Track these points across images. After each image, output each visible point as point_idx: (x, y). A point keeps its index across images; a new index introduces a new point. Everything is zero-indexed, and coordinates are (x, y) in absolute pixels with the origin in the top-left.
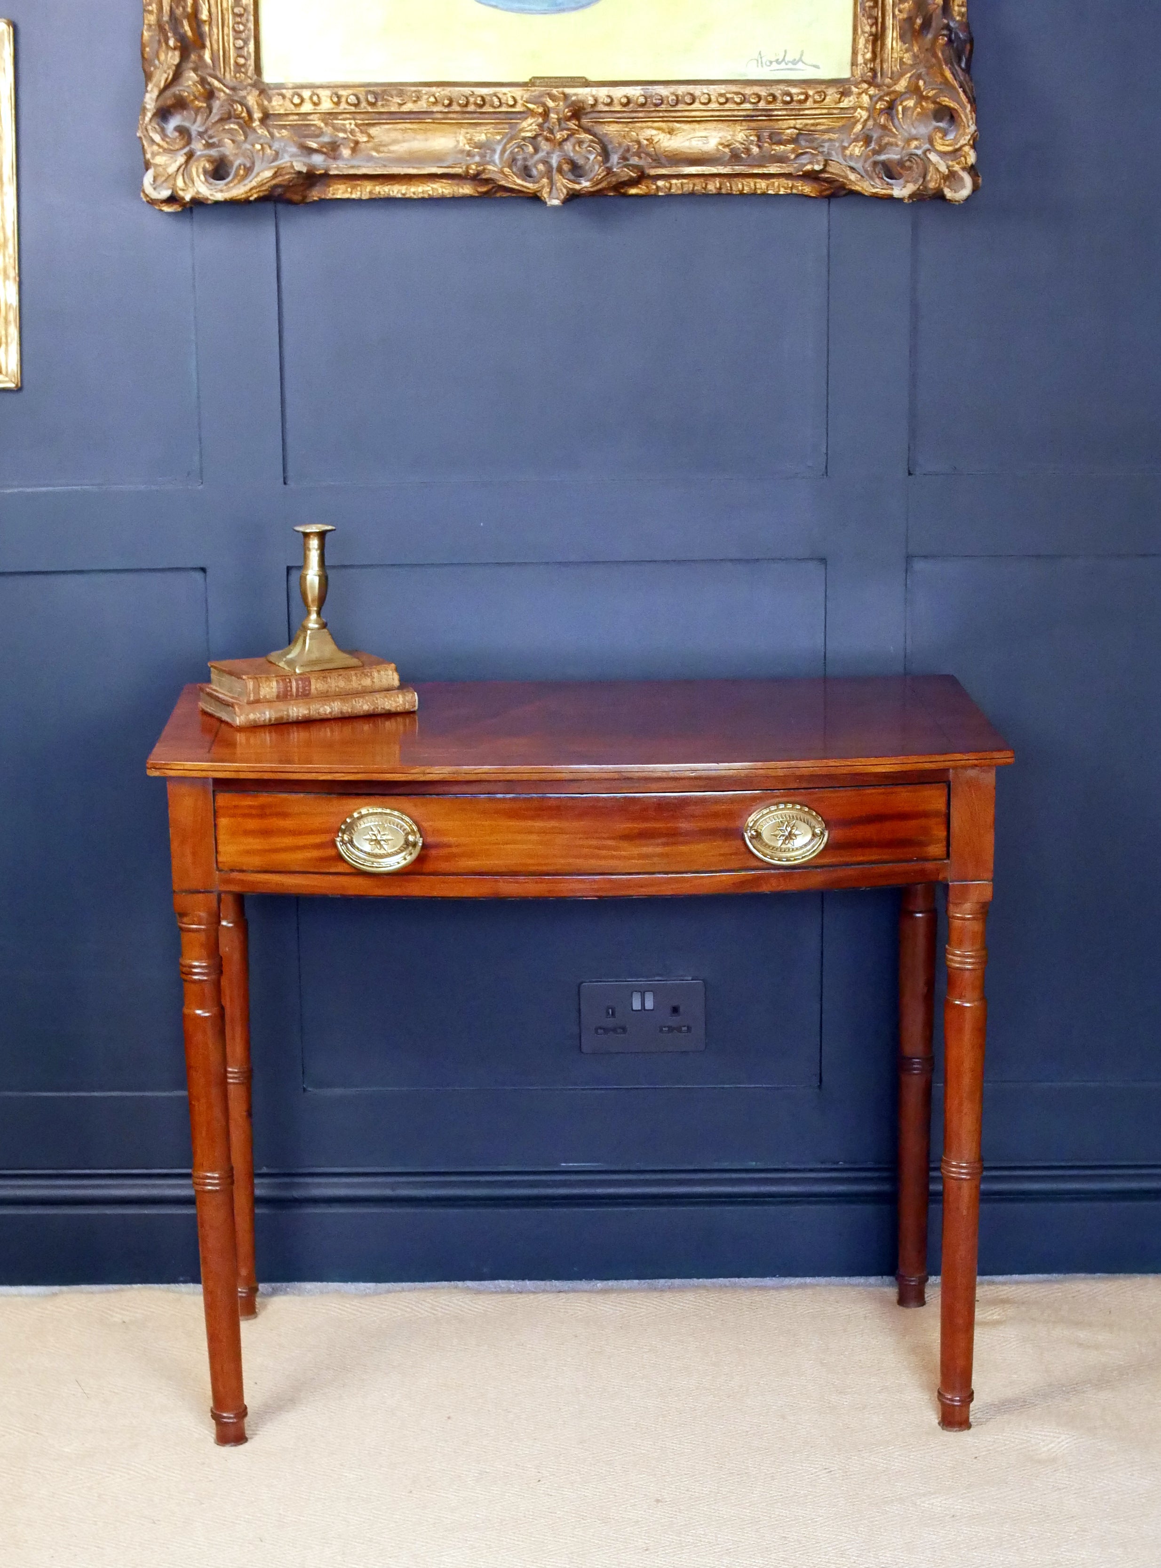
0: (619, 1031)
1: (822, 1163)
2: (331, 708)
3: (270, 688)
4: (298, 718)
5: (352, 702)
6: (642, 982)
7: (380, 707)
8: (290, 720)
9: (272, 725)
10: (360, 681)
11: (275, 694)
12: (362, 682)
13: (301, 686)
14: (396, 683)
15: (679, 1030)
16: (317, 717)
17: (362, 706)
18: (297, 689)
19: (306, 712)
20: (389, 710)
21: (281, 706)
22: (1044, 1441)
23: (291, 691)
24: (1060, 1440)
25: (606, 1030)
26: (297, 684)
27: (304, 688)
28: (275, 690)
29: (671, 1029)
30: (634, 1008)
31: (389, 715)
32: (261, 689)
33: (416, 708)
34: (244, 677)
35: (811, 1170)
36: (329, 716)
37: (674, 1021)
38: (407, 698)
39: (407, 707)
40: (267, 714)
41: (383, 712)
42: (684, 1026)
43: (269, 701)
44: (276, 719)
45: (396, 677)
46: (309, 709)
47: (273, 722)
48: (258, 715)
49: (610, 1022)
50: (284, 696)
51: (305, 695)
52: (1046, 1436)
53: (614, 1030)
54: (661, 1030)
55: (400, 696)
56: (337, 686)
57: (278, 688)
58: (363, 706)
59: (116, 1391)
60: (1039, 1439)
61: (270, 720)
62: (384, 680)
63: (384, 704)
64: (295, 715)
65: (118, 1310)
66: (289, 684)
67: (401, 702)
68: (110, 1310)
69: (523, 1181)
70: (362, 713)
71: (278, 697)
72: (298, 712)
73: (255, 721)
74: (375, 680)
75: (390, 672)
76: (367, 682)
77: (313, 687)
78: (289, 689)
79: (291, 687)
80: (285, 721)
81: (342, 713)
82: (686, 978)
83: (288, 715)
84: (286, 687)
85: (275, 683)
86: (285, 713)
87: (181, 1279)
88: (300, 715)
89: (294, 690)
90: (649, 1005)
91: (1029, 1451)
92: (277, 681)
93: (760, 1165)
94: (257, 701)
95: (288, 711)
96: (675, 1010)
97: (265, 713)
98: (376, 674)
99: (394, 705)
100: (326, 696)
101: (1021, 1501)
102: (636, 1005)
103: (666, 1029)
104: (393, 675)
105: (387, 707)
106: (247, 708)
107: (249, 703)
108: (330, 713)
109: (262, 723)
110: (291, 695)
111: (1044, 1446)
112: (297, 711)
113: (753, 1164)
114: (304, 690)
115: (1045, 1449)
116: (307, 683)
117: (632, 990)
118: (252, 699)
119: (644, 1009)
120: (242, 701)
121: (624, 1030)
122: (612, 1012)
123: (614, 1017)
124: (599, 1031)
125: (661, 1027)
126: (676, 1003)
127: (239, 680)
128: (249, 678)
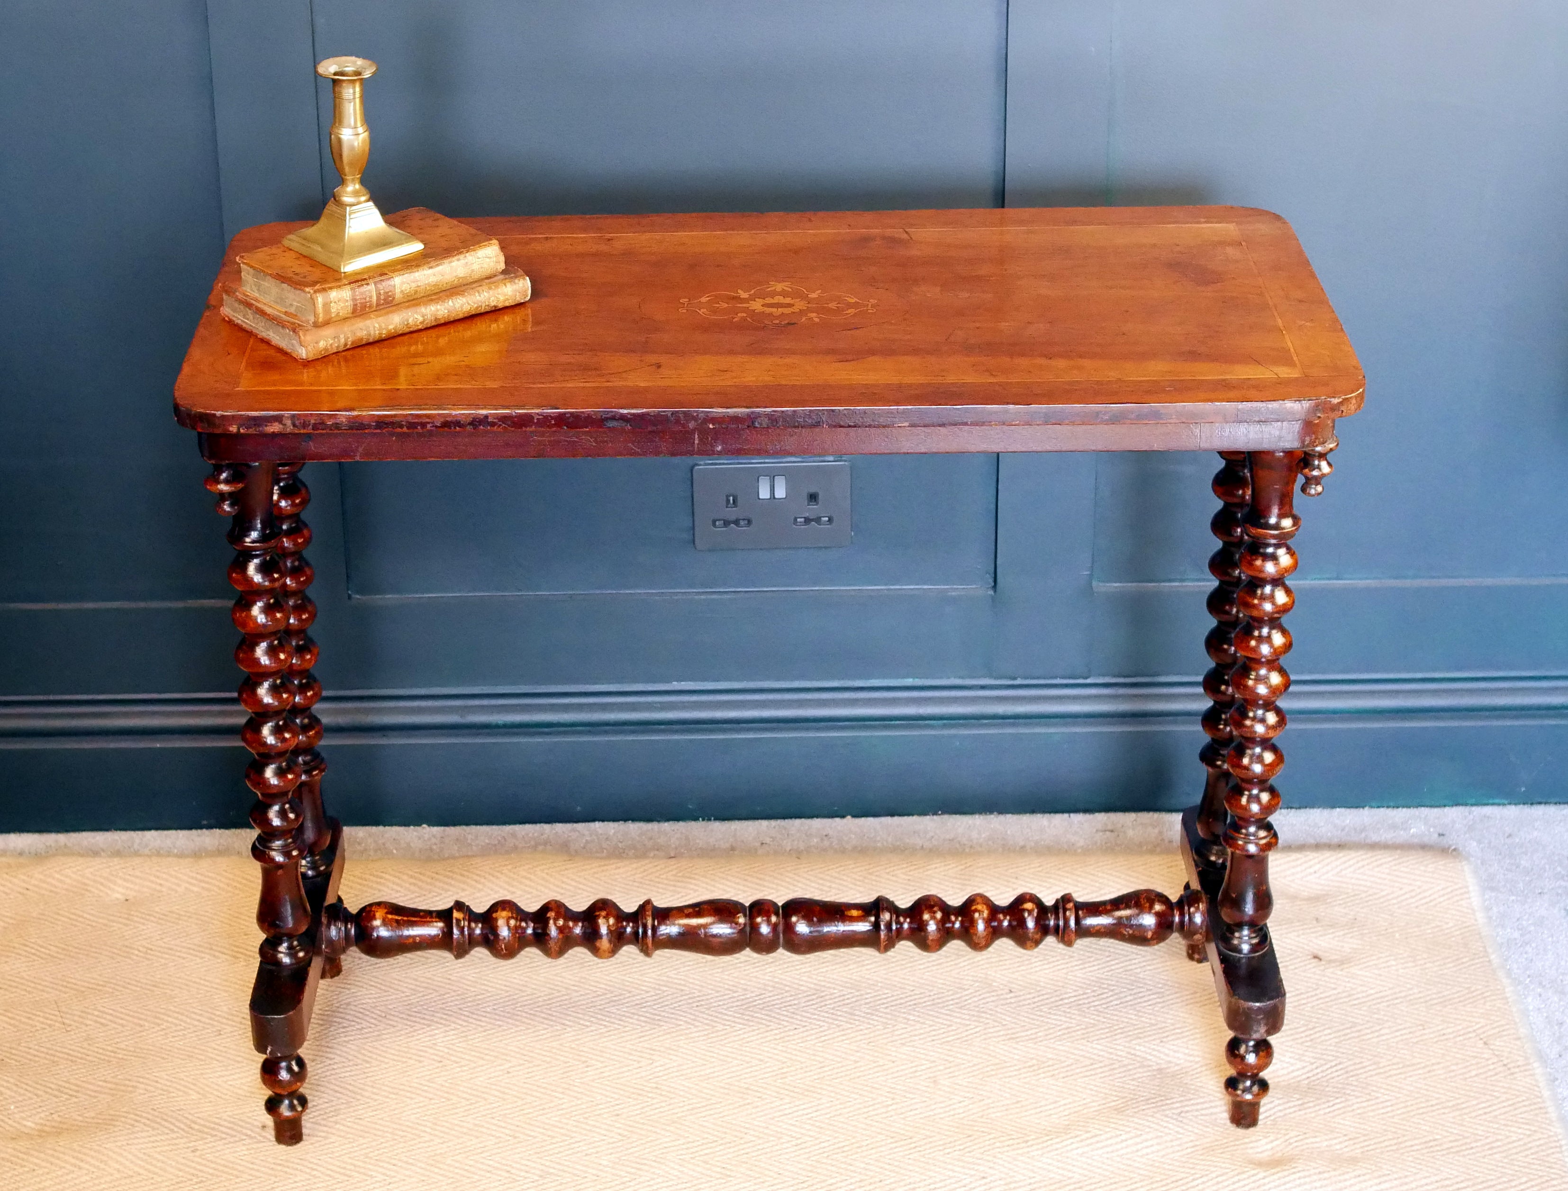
0: (742, 523)
1: (997, 679)
2: (423, 315)
3: (343, 301)
4: (381, 337)
5: (448, 302)
6: (769, 462)
7: (484, 305)
8: (371, 340)
9: (350, 350)
10: (457, 270)
11: (350, 309)
12: (459, 271)
13: (382, 291)
14: (501, 266)
15: (818, 520)
16: (407, 330)
17: (460, 306)
18: (379, 295)
19: (392, 326)
20: (495, 307)
21: (359, 324)
23: (371, 300)
25: (726, 523)
26: (378, 289)
27: (386, 292)
28: (350, 303)
29: (807, 521)
30: (761, 497)
31: (495, 312)
32: (333, 303)
33: (528, 298)
34: (307, 289)
35: (984, 688)
36: (420, 327)
37: (813, 510)
38: (517, 286)
39: (517, 299)
40: (342, 336)
42: (825, 517)
43: (346, 319)
44: (353, 343)
45: (501, 257)
48: (330, 341)
49: (732, 513)
50: (361, 311)
51: (387, 304)
53: (736, 522)
54: (796, 522)
55: (508, 284)
56: (428, 283)
57: (353, 298)
58: (463, 305)
61: (346, 345)
62: (486, 265)
63: (489, 299)
64: (377, 332)
66: (367, 291)
67: (508, 293)
69: (627, 703)
70: (461, 316)
71: (354, 311)
72: (382, 328)
73: (326, 349)
74: (475, 266)
75: (493, 253)
76: (465, 270)
77: (398, 291)
78: (368, 298)
79: (371, 296)
81: (436, 319)
82: (827, 458)
83: (369, 334)
84: (364, 297)
85: (349, 293)
86: (365, 331)
87: (205, 822)
88: (385, 331)
89: (375, 298)
90: (781, 492)
92: (352, 289)
94: (328, 322)
95: (368, 328)
96: (813, 497)
97: (338, 337)
98: (475, 257)
99: (502, 297)
100: (413, 300)
102: (764, 494)
103: (802, 520)
104: (496, 255)
105: (493, 303)
106: (316, 333)
107: (316, 324)
108: (422, 322)
109: (335, 351)
110: (370, 308)
112: (380, 325)
113: (909, 681)
114: (388, 296)
117: (757, 475)
118: (320, 320)
119: (774, 498)
120: (308, 321)
121: (749, 522)
122: (734, 500)
123: (736, 506)
124: (717, 523)
125: (796, 519)
126: (813, 490)
127: (303, 294)
128: (315, 292)
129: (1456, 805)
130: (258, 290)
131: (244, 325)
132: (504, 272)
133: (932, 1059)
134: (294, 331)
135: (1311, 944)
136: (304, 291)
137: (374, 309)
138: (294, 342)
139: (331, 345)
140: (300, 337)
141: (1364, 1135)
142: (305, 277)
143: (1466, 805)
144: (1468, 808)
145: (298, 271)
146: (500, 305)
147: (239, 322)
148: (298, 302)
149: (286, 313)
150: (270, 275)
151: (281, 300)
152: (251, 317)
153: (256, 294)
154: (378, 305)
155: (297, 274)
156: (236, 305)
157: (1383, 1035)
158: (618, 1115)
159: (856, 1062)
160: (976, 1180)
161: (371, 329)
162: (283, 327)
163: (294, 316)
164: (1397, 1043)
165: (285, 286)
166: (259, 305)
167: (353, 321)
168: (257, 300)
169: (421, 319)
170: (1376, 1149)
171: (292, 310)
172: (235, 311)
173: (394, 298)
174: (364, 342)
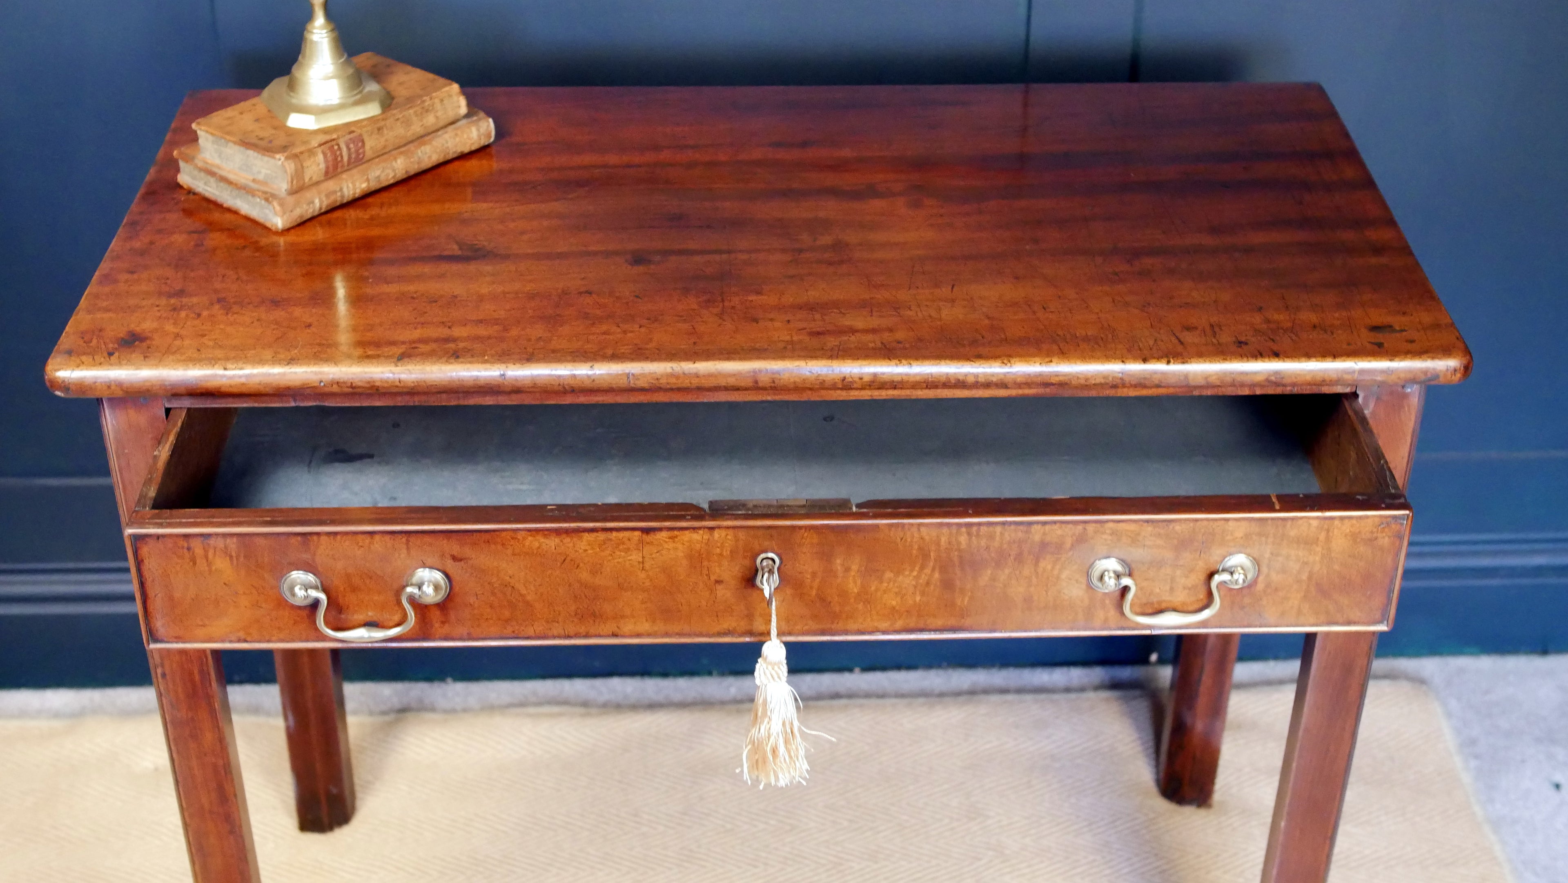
130: (220, 156)
131: (207, 194)
132: (467, 116)
134: (267, 200)
136: (274, 158)
137: (346, 168)
138: (267, 211)
140: (271, 206)
142: (271, 142)
145: (262, 134)
146: (466, 150)
147: (198, 189)
148: (268, 169)
149: (254, 180)
150: (234, 141)
151: (247, 167)
153: (217, 161)
154: (349, 165)
155: (261, 139)
156: (196, 172)
161: (345, 189)
162: (253, 196)
163: (265, 183)
165: (250, 152)
166: (222, 172)
167: (326, 183)
169: (391, 173)
171: (261, 177)
172: (193, 178)
173: (364, 155)
174: (338, 204)
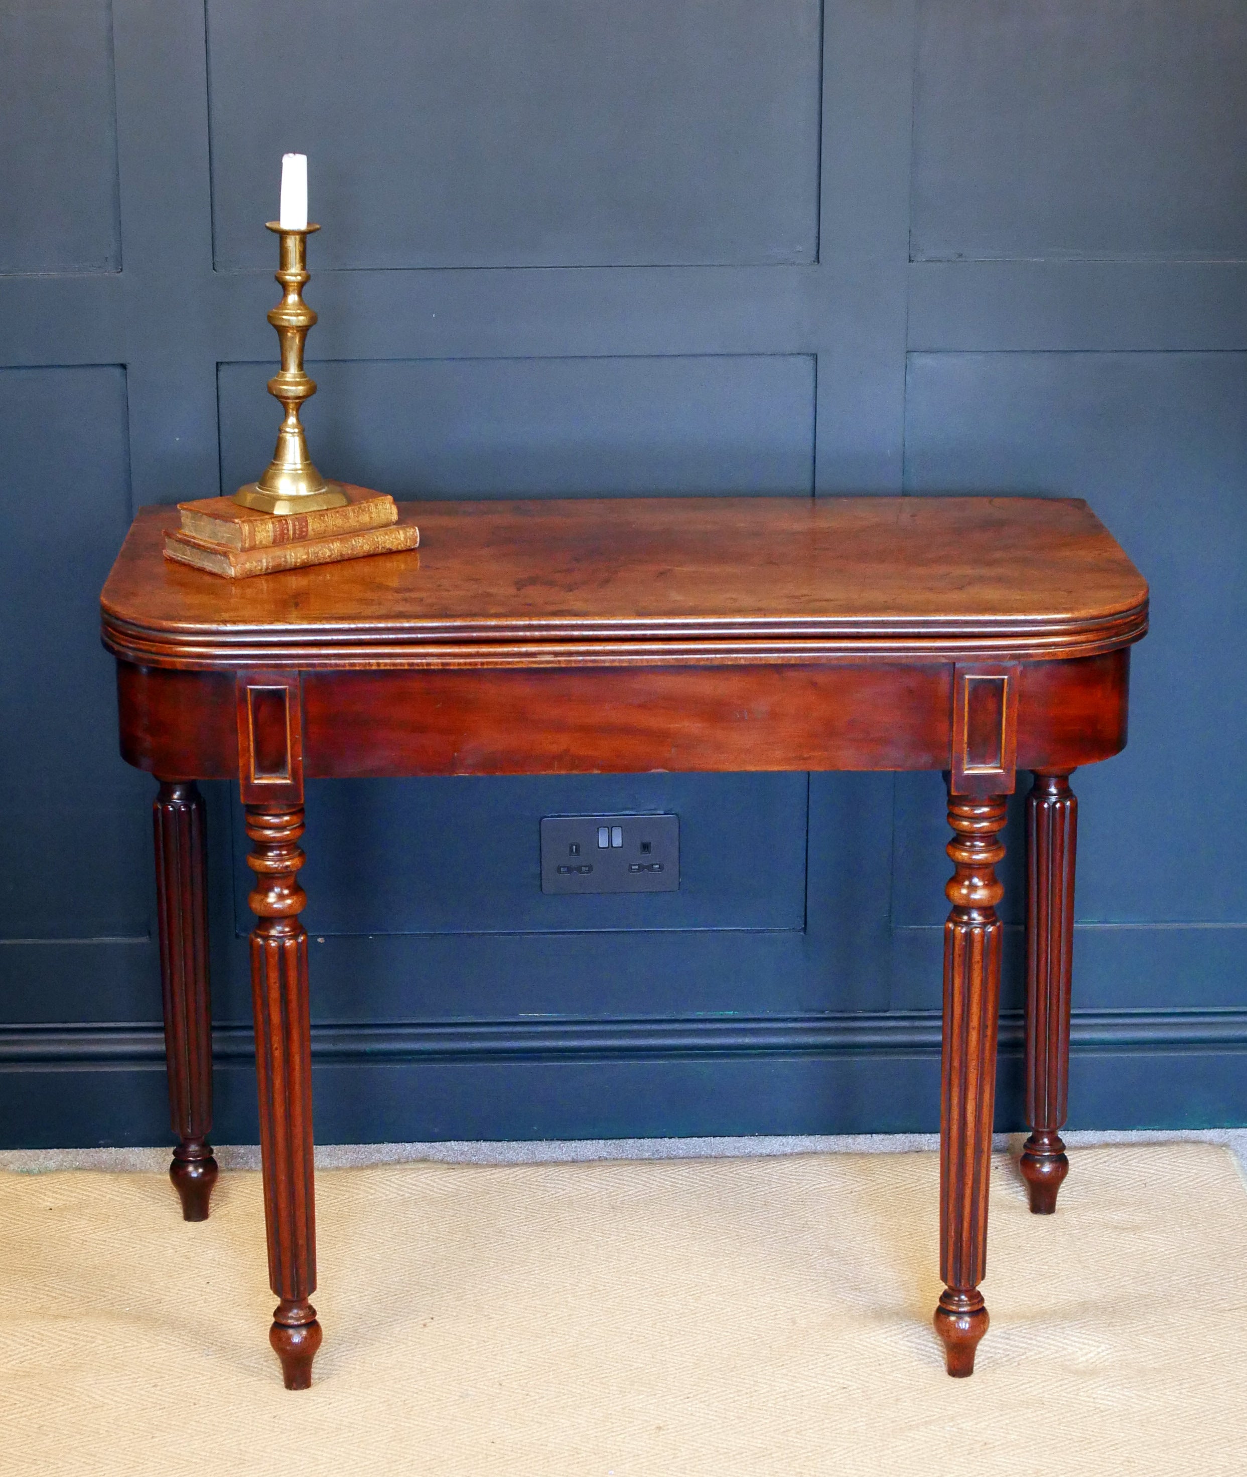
0: (584, 869)
1: (806, 1012)
2: (330, 550)
3: (266, 531)
4: (295, 565)
5: (351, 542)
6: (610, 817)
7: (380, 547)
8: (287, 568)
9: (270, 574)
10: (358, 517)
11: (271, 539)
12: (360, 518)
13: (297, 527)
14: (395, 517)
15: (650, 868)
16: (317, 562)
17: (362, 547)
18: (294, 530)
19: (304, 557)
20: (390, 549)
21: (278, 552)
22: (1081, 1349)
23: (288, 534)
24: (1100, 1350)
25: (569, 870)
26: (294, 525)
27: (301, 528)
28: (271, 534)
29: (641, 868)
30: (600, 846)
31: (390, 553)
32: (257, 533)
33: (417, 545)
34: (237, 521)
35: (795, 1020)
36: (328, 560)
37: (645, 859)
38: (408, 534)
39: (408, 544)
40: (264, 561)
41: (384, 551)
42: (656, 864)
43: (266, 547)
44: (273, 567)
45: (395, 510)
46: (308, 553)
47: (269, 571)
48: (255, 564)
49: (574, 861)
50: (280, 540)
51: (301, 537)
52: (1084, 1344)
53: (579, 869)
54: (630, 869)
55: (401, 532)
56: (335, 525)
57: (275, 531)
58: (362, 545)
59: (54, 1295)
60: (1076, 1347)
61: (267, 569)
62: (382, 515)
63: (385, 542)
64: (293, 560)
65: (50, 1194)
66: (285, 526)
67: (402, 539)
68: (41, 1193)
70: (361, 554)
71: (274, 541)
72: (296, 558)
73: (251, 571)
74: (373, 516)
75: (388, 506)
76: (365, 518)
77: (310, 528)
78: (286, 532)
79: (288, 530)
80: (282, 569)
81: (341, 555)
82: (658, 812)
83: (286, 562)
84: (282, 531)
85: (271, 526)
86: (283, 559)
88: (299, 560)
89: (291, 532)
90: (617, 842)
91: (1065, 1360)
92: (273, 523)
93: (737, 1015)
94: (253, 548)
95: (285, 557)
96: (646, 847)
97: (261, 561)
98: (373, 509)
99: (396, 542)
100: (323, 537)
101: (1059, 1424)
102: (603, 842)
103: (637, 867)
104: (391, 508)
105: (388, 546)
106: (243, 557)
107: (243, 550)
108: (329, 556)
109: (258, 573)
110: (288, 539)
111: (1082, 1356)
112: (295, 555)
113: (730, 1014)
114: (302, 532)
115: (1084, 1359)
116: (304, 524)
117: (596, 827)
118: (247, 545)
119: (612, 846)
120: (236, 548)
121: (590, 868)
122: (576, 849)
123: (578, 855)
124: (562, 869)
125: (631, 866)
126: (646, 840)
127: (232, 525)
128: (243, 522)
129: (1213, 1128)
130: (195, 528)
131: (183, 560)
132: (397, 523)
133: (789, 1306)
134: (225, 556)
135: (1106, 1218)
136: (233, 523)
137: (291, 541)
138: (225, 566)
139: (256, 567)
140: (229, 559)
141: (1165, 1351)
143: (1222, 1128)
144: (1224, 1130)
146: (394, 549)
147: (179, 559)
148: (228, 533)
149: (218, 545)
150: (206, 514)
151: (214, 534)
152: (188, 552)
153: (193, 532)
154: (293, 539)
156: (176, 545)
157: (1173, 1281)
158: (521, 1352)
159: (722, 1309)
160: (838, 1390)
161: (288, 557)
162: (216, 555)
163: (225, 545)
164: (1187, 1286)
165: (217, 521)
166: (196, 541)
167: (273, 549)
168: (193, 538)
169: (328, 553)
170: (1176, 1361)
171: (222, 540)
172: (175, 551)
173: (307, 534)
